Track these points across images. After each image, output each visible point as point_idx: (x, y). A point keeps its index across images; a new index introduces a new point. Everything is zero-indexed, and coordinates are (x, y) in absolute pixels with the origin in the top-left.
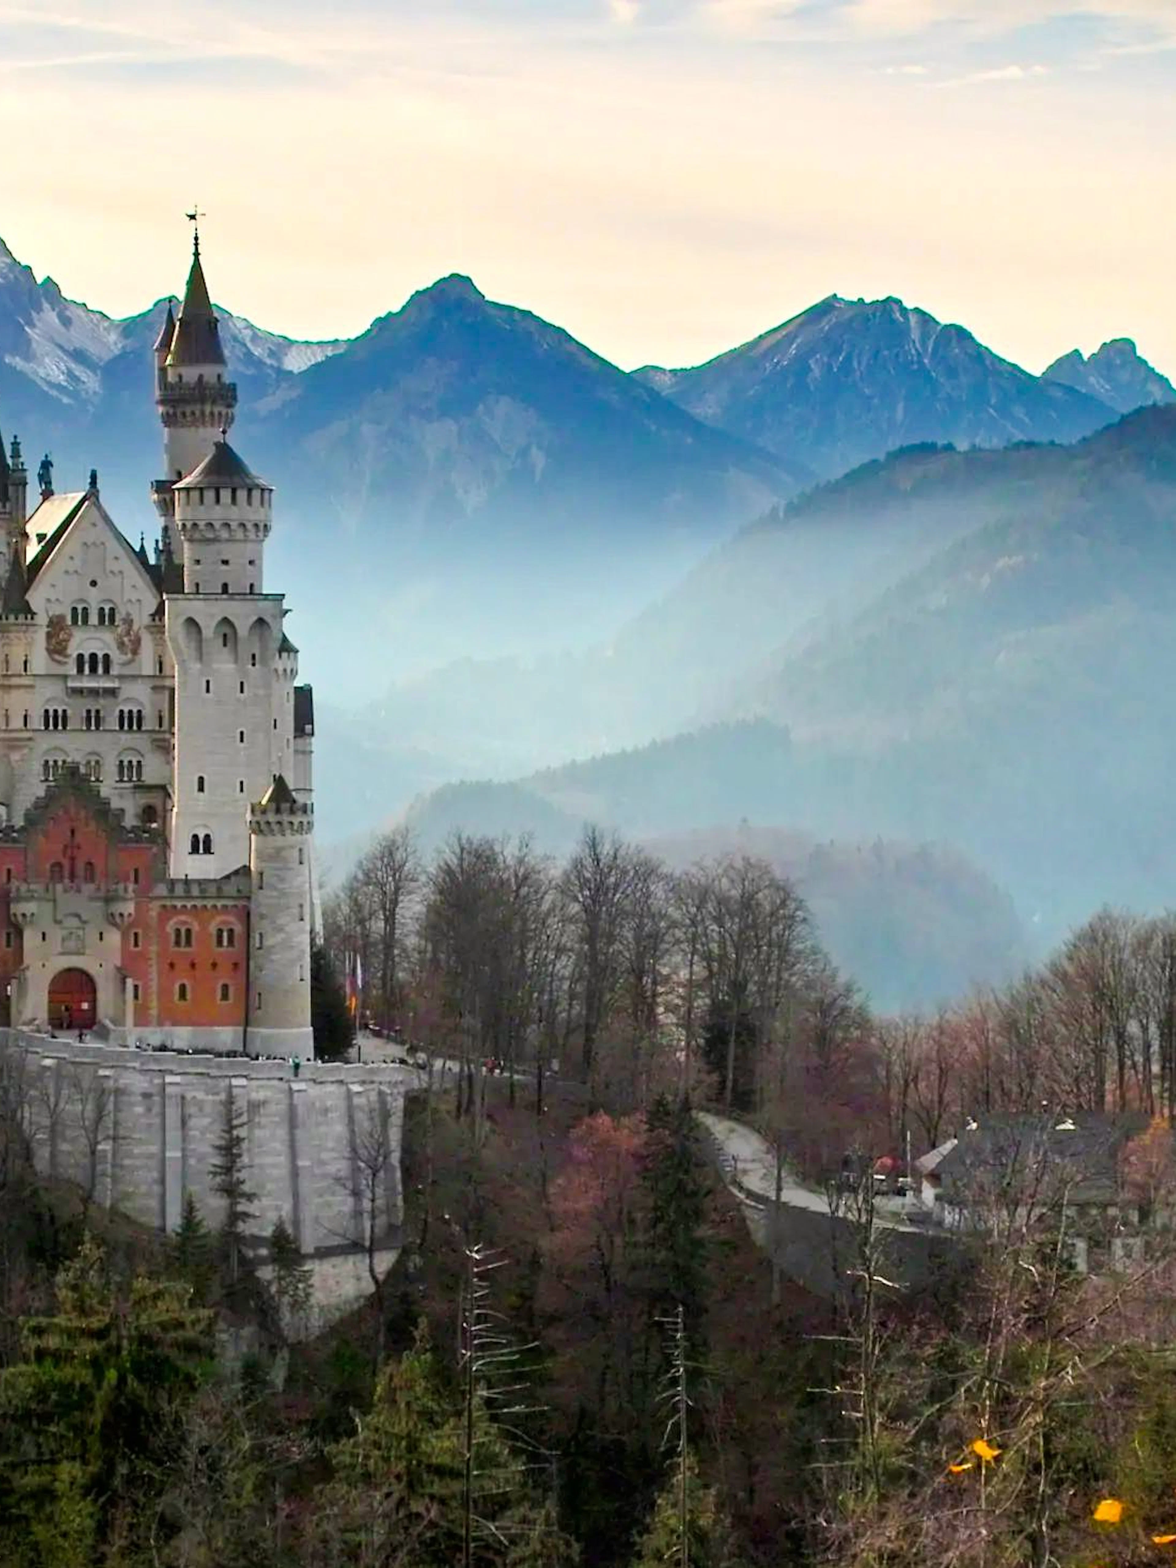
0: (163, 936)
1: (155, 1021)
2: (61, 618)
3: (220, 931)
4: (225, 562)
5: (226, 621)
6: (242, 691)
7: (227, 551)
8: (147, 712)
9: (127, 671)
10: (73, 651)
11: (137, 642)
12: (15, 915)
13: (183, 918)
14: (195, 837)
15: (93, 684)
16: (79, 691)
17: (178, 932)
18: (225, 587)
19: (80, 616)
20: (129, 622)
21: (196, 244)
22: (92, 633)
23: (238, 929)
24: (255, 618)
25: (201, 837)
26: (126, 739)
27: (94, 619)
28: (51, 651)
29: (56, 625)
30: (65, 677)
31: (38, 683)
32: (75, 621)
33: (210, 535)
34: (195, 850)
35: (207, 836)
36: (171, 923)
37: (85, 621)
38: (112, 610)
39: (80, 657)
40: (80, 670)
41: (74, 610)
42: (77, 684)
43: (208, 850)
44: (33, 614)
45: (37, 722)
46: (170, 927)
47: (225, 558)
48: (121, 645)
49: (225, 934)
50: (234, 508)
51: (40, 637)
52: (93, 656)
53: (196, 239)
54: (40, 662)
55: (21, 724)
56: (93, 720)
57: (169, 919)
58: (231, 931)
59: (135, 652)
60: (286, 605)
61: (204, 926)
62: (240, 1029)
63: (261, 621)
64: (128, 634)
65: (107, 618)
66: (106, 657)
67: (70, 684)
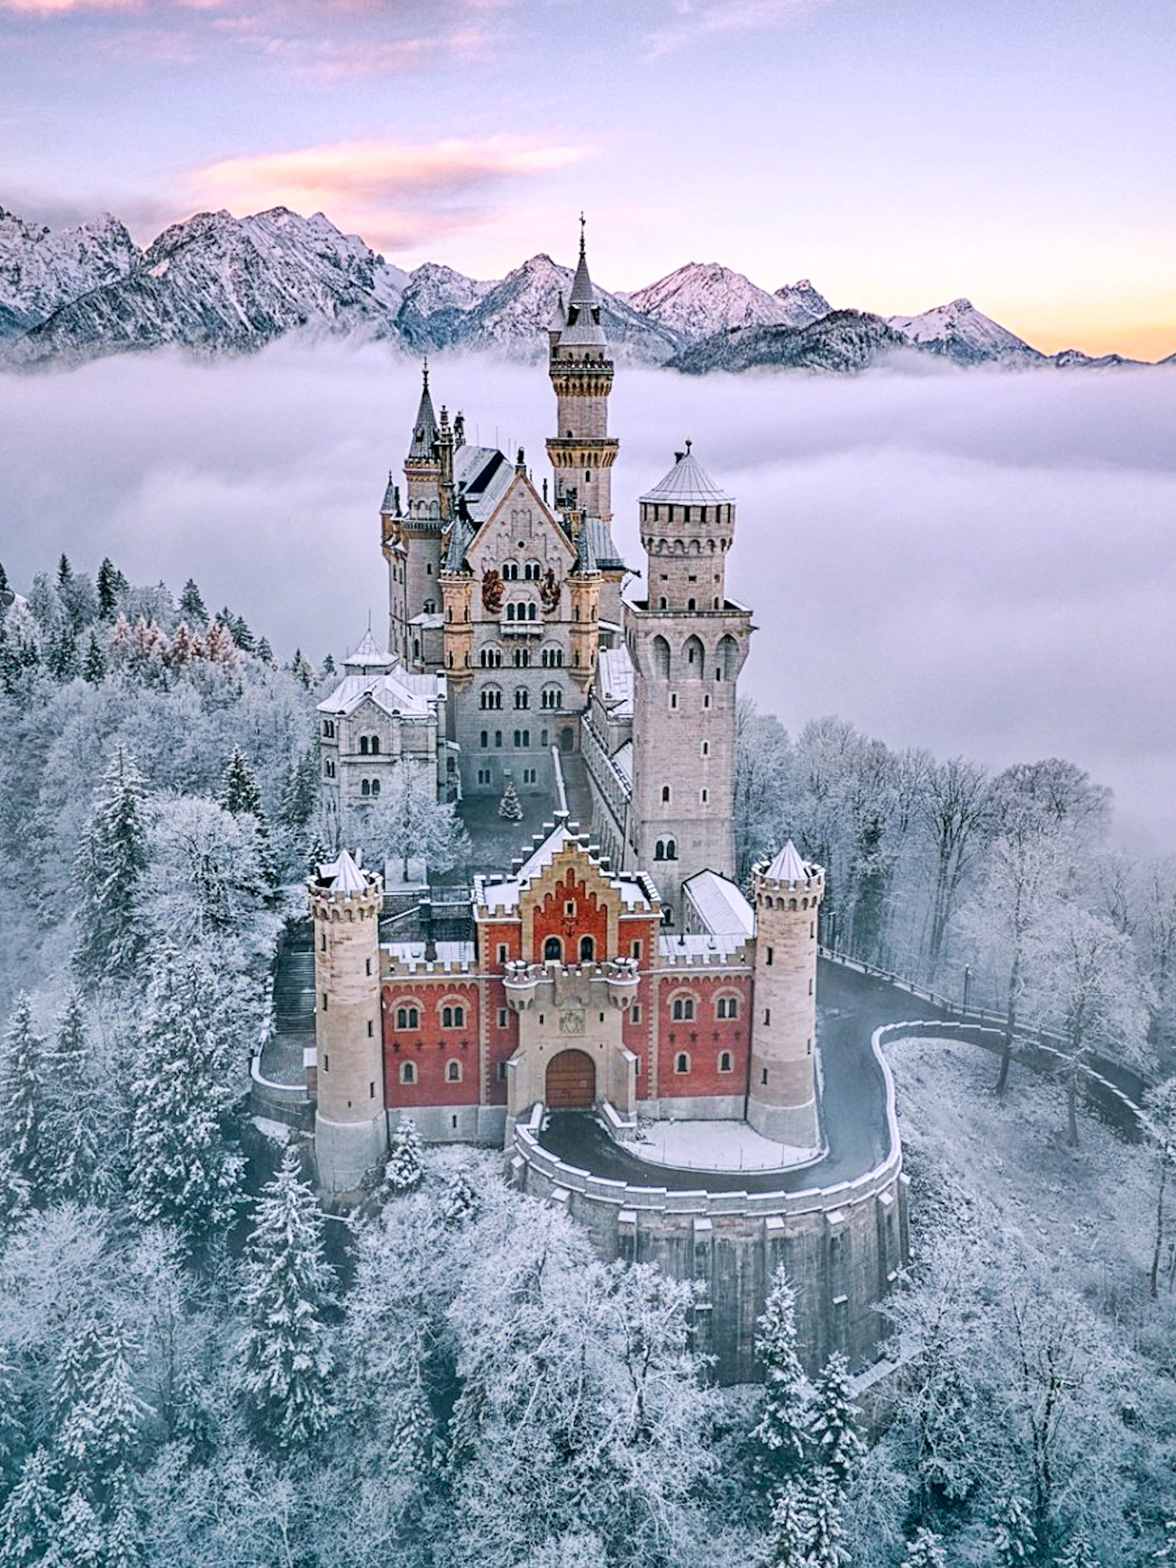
0: (663, 1007)
1: (654, 1092)
2: (496, 573)
3: (722, 1002)
4: (693, 579)
5: (694, 638)
6: (707, 705)
7: (695, 567)
8: (566, 651)
9: (550, 617)
10: (504, 601)
11: (558, 593)
12: (512, 1002)
13: (684, 989)
14: (660, 843)
15: (522, 630)
16: (511, 636)
17: (678, 1003)
18: (692, 603)
19: (511, 574)
20: (550, 576)
21: (582, 246)
22: (520, 585)
23: (741, 999)
24: (722, 635)
25: (666, 843)
26: (549, 674)
27: (521, 574)
28: (486, 603)
29: (490, 578)
30: (497, 623)
31: (476, 628)
32: (506, 578)
33: (679, 552)
34: (659, 857)
35: (671, 842)
36: (671, 996)
37: (515, 577)
38: (537, 567)
39: (511, 606)
40: (511, 617)
41: (506, 567)
42: (509, 630)
43: (671, 857)
44: (471, 571)
45: (476, 661)
46: (670, 1001)
47: (692, 574)
48: (544, 595)
49: (727, 1005)
50: (704, 526)
51: (477, 590)
52: (521, 606)
53: (582, 240)
54: (478, 611)
55: (463, 664)
56: (522, 660)
57: (669, 993)
58: (733, 1002)
59: (556, 602)
60: (753, 622)
61: (705, 996)
62: (742, 1098)
63: (728, 637)
64: (550, 587)
65: (533, 574)
66: (532, 606)
67: (504, 630)
